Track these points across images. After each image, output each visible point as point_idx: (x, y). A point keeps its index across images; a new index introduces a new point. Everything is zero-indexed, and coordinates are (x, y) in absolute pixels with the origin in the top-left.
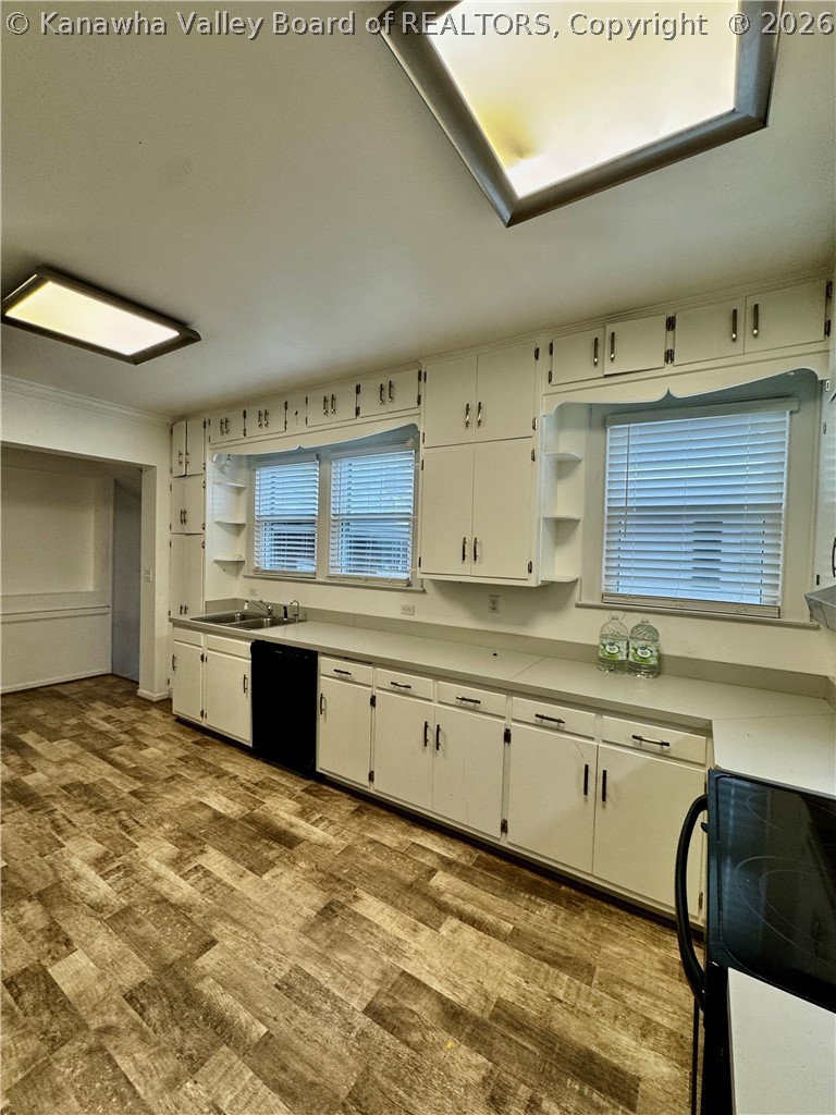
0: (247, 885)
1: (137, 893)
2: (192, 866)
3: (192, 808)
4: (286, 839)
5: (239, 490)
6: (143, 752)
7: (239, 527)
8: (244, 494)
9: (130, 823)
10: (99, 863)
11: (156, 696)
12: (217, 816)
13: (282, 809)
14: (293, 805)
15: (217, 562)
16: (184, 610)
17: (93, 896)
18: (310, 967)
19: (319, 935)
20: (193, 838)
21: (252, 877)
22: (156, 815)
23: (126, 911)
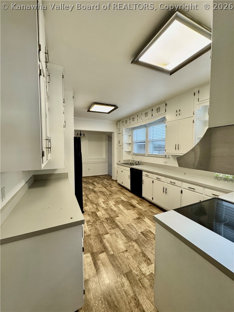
0: (125, 211)
1: (108, 207)
2: (117, 206)
3: (118, 198)
4: (134, 207)
5: (130, 135)
6: (112, 188)
7: (130, 144)
8: (131, 136)
9: (108, 198)
10: (104, 202)
11: (115, 179)
12: (122, 200)
13: (134, 202)
14: (137, 202)
15: (125, 151)
16: (120, 162)
17: (102, 206)
18: (133, 224)
19: (136, 221)
20: (118, 202)
21: (126, 210)
22: (112, 198)
23: (106, 209)
